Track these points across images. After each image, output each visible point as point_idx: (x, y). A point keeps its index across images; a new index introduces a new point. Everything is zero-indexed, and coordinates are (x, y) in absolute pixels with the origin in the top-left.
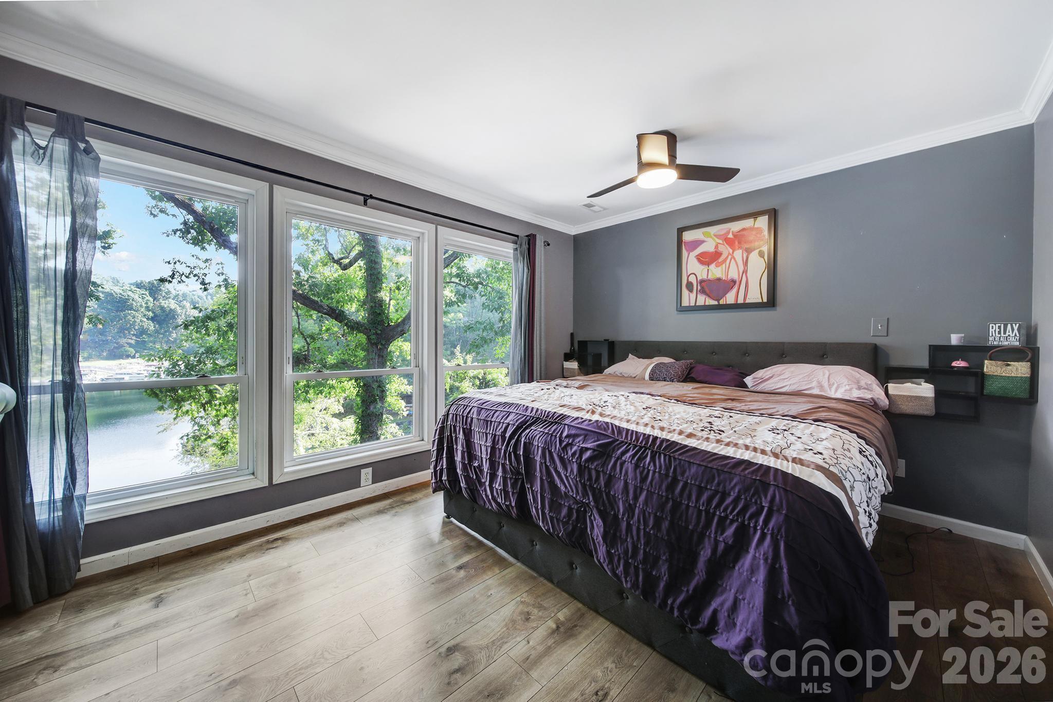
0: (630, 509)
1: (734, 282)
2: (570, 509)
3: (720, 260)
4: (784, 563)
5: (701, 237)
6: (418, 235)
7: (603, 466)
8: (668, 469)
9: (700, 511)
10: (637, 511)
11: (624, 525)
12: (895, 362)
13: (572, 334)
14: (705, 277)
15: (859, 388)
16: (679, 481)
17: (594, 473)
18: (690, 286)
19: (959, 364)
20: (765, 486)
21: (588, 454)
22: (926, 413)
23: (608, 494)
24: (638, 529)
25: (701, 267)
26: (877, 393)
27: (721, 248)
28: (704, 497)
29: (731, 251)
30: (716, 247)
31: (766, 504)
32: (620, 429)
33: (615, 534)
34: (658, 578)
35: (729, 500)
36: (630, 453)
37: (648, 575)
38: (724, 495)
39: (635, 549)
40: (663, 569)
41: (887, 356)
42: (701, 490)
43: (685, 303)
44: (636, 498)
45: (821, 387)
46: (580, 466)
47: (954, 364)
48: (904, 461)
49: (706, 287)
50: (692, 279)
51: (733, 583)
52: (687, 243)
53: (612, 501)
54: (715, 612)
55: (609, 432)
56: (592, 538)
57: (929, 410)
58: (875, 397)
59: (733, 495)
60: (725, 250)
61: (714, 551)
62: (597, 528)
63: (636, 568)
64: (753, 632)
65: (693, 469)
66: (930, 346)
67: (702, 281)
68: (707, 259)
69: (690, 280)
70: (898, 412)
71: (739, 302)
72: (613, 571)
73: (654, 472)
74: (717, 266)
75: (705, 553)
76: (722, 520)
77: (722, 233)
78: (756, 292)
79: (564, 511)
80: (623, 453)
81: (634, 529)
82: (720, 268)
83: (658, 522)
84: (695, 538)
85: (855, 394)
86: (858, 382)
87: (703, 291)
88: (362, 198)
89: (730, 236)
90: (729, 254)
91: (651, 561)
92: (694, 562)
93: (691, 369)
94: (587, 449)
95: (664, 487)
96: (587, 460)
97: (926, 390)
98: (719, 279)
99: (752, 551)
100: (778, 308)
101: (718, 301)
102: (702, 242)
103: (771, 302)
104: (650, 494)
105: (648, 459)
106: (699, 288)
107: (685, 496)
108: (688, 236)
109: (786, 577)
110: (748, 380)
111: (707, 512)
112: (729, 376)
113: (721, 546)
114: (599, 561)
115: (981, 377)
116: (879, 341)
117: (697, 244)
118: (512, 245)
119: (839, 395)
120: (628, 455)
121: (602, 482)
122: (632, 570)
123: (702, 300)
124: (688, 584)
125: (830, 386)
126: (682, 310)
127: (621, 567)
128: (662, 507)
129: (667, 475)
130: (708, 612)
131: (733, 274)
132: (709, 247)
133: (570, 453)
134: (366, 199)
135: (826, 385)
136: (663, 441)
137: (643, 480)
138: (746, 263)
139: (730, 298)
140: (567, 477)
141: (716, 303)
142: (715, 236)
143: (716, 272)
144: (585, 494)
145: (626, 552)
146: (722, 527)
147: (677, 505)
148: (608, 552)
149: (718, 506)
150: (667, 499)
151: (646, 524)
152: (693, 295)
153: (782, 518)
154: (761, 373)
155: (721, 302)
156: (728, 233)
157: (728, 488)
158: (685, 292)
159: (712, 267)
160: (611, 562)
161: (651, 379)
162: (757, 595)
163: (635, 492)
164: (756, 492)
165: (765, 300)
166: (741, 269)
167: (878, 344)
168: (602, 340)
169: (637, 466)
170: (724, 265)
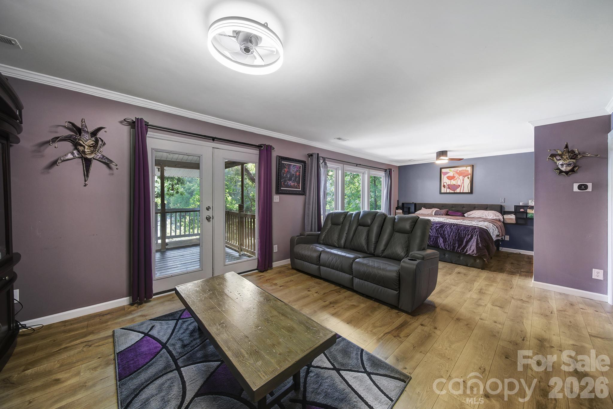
0: (449, 236)
1: (460, 186)
2: (433, 239)
3: (455, 179)
4: (479, 239)
5: (449, 171)
6: (363, 172)
7: (442, 229)
8: (457, 228)
9: (464, 234)
10: (451, 236)
11: (448, 239)
12: (506, 210)
13: (398, 201)
14: (450, 184)
15: (496, 216)
16: (459, 230)
17: (440, 231)
18: (444, 186)
19: (522, 210)
20: (476, 229)
21: (438, 227)
22: (513, 222)
23: (444, 234)
24: (451, 239)
25: (448, 180)
26: (501, 217)
27: (455, 175)
28: (465, 231)
29: (458, 176)
30: (454, 175)
31: (476, 231)
32: (444, 223)
33: (446, 241)
34: (456, 247)
35: (469, 231)
36: (448, 226)
37: (453, 247)
38: (468, 231)
39: (450, 243)
40: (457, 245)
41: (504, 208)
42: (464, 230)
43: (442, 191)
44: (450, 234)
45: (486, 216)
46: (436, 230)
47: (520, 210)
48: (509, 236)
49: (449, 187)
50: (445, 184)
51: (470, 244)
52: (443, 173)
53: (445, 235)
54: (467, 249)
55: (442, 223)
56: (440, 243)
57: (514, 221)
58: (500, 218)
59: (470, 230)
60: (457, 176)
61: (467, 240)
62: (441, 241)
63: (451, 246)
64: (474, 249)
65: (462, 227)
66: (515, 206)
67: (448, 185)
68: (450, 178)
69: (444, 184)
70: (506, 223)
71: (461, 192)
72: (445, 248)
73: (454, 229)
74: (454, 180)
75: (465, 240)
76: (468, 234)
77: (456, 170)
78: (467, 189)
79: (432, 239)
80: (447, 226)
81: (450, 239)
82: (455, 181)
83: (455, 237)
84: (463, 238)
85: (495, 218)
86: (496, 215)
87: (449, 188)
88: (356, 165)
89: (458, 172)
90: (458, 177)
91: (454, 244)
92: (463, 242)
93: (448, 212)
94: (437, 226)
95: (456, 231)
96: (438, 228)
97: (513, 217)
98: (454, 185)
99: (474, 238)
100: (473, 194)
101: (454, 191)
102: (449, 173)
103: (471, 192)
104: (454, 232)
105: (453, 227)
106: (447, 187)
107: (461, 232)
108: (443, 170)
109: (479, 240)
110: (466, 215)
111: (465, 234)
112: (460, 214)
113: (468, 239)
114: (442, 247)
115: (527, 213)
116: (503, 204)
117: (446, 173)
118: (384, 172)
119: (490, 218)
120: (448, 227)
121: (442, 232)
122: (450, 246)
123: (448, 191)
124: (462, 246)
125: (488, 216)
126: (441, 193)
127: (447, 247)
128: (456, 234)
129: (457, 229)
130: (466, 249)
131: (459, 183)
132: (451, 174)
133: (433, 228)
134: (357, 165)
135: (487, 215)
136: (455, 224)
137: (452, 230)
138: (463, 180)
139: (458, 191)
140: (433, 232)
141: (453, 192)
142: (453, 171)
143: (453, 182)
144: (438, 235)
145: (448, 243)
146: (468, 235)
147: (459, 233)
148: (444, 245)
149: (468, 232)
150: (457, 233)
151: (453, 238)
152: (445, 189)
153: (478, 232)
154: (469, 213)
155: (455, 192)
156: (458, 171)
157: (469, 229)
158: (442, 188)
159: (452, 181)
160: (445, 246)
161: (435, 215)
162: (475, 244)
163: (450, 233)
164: (474, 229)
165: (470, 192)
166: (462, 182)
167: (502, 205)
168: (412, 203)
169: (450, 228)
170: (456, 181)
